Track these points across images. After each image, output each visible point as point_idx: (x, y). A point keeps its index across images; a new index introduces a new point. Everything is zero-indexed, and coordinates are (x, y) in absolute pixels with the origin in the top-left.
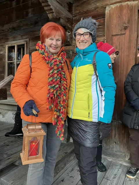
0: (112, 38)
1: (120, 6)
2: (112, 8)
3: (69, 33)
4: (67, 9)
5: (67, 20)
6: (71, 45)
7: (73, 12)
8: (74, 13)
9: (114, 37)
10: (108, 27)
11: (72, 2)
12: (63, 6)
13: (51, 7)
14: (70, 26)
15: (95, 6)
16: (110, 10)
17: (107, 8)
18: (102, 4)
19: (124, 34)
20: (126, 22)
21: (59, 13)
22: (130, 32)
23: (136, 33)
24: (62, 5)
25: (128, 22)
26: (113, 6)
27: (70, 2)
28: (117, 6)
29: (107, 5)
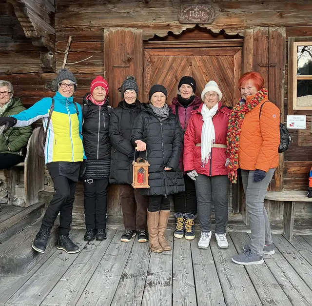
0: (113, 70)
1: (121, 32)
2: (112, 32)
3: (52, 55)
4: (49, 22)
5: (49, 38)
6: (54, 72)
7: (56, 24)
8: (57, 27)
9: (116, 69)
10: (107, 55)
11: (54, 12)
12: (45, 19)
13: (33, 24)
14: (52, 46)
15: (89, 24)
16: (109, 34)
17: (105, 30)
18: (98, 23)
19: (128, 67)
20: (130, 52)
21: (40, 30)
22: (134, 65)
23: (141, 68)
24: (43, 19)
25: (133, 53)
26: (113, 30)
27: (52, 12)
28: (118, 30)
29: (106, 26)
